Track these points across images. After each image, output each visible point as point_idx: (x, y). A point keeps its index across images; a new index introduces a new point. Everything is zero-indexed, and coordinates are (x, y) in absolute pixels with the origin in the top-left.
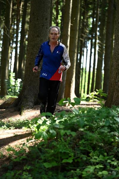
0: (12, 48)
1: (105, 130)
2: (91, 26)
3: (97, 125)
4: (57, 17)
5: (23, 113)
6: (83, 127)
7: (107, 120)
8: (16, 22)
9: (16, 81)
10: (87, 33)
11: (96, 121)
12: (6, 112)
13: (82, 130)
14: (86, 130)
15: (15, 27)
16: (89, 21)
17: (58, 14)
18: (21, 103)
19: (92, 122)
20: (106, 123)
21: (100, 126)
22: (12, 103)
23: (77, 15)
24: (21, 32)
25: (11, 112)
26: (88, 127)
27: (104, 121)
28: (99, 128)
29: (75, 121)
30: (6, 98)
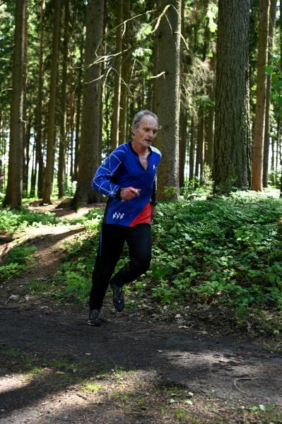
0: (68, 154)
4: (107, 125)
8: (70, 131)
9: (73, 183)
12: (63, 211)
15: (70, 135)
17: (108, 123)
18: (76, 202)
22: (68, 203)
23: (125, 123)
24: (75, 140)
30: (63, 199)
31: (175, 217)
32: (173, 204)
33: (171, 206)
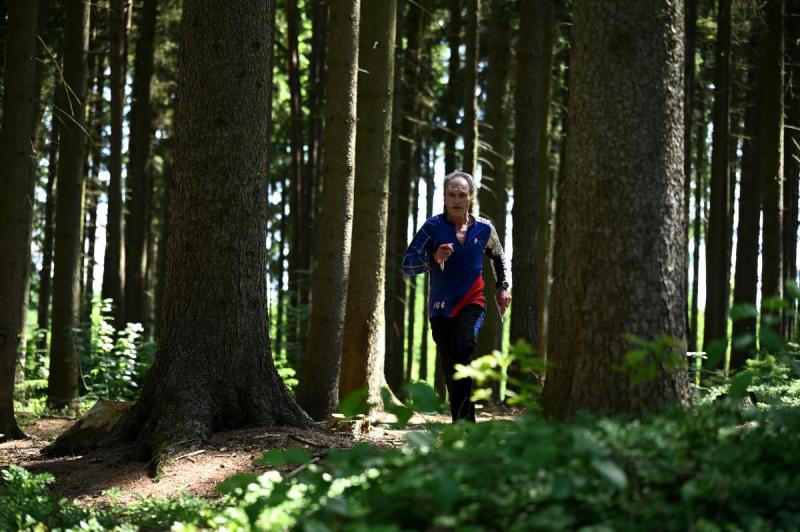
0: (93, 186)
1: (553, 517)
2: (445, 80)
3: (518, 500)
4: (294, 43)
5: (165, 469)
6: (454, 510)
7: (557, 476)
8: (108, 72)
9: (121, 333)
10: (428, 109)
11: (509, 482)
12: (85, 468)
13: (448, 521)
14: (467, 523)
15: (107, 94)
16: (435, 55)
17: (295, 29)
18: (155, 424)
19: (493, 488)
20: (557, 486)
21: (530, 503)
22: (109, 429)
23: (388, 28)
24: (130, 116)
25: (110, 466)
26: (474, 507)
27: (544, 482)
28: (522, 510)
29: (417, 482)
30: (77, 409)
31: (689, 489)
32: (669, 428)
33: (663, 434)
